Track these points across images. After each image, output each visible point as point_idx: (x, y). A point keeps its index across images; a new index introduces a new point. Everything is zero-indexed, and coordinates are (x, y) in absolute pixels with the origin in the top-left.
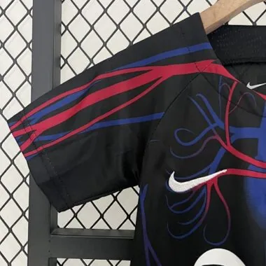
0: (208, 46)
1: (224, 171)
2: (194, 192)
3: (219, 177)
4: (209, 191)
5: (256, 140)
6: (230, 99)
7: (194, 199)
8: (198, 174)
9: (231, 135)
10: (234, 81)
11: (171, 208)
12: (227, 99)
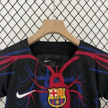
0: (29, 50)
1: (34, 90)
2: (24, 98)
3: (33, 93)
4: (29, 97)
5: (44, 80)
6: (36, 67)
7: (24, 100)
8: (26, 92)
9: (37, 78)
10: (37, 61)
11: (17, 103)
12: (35, 67)
